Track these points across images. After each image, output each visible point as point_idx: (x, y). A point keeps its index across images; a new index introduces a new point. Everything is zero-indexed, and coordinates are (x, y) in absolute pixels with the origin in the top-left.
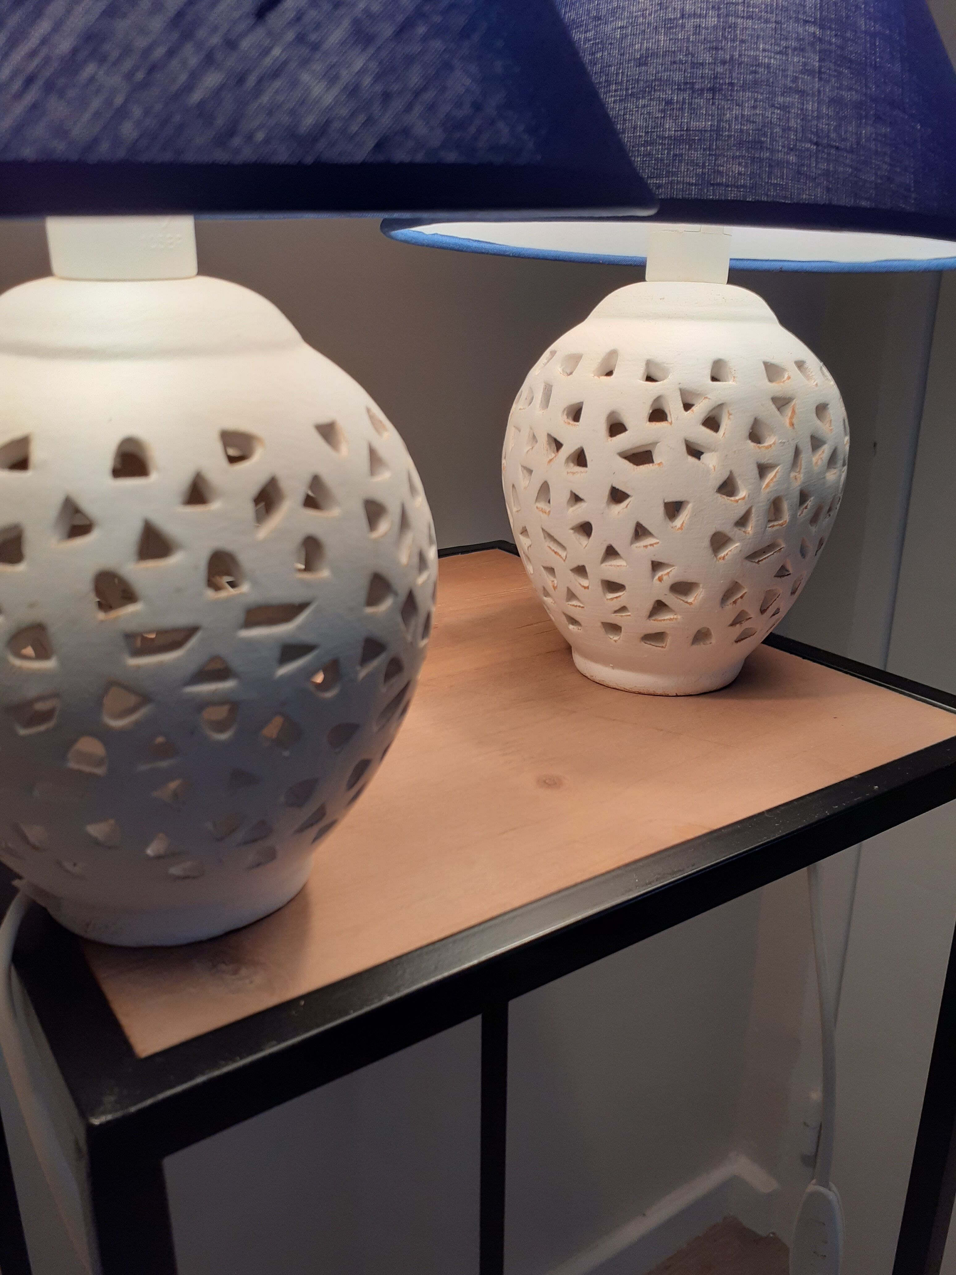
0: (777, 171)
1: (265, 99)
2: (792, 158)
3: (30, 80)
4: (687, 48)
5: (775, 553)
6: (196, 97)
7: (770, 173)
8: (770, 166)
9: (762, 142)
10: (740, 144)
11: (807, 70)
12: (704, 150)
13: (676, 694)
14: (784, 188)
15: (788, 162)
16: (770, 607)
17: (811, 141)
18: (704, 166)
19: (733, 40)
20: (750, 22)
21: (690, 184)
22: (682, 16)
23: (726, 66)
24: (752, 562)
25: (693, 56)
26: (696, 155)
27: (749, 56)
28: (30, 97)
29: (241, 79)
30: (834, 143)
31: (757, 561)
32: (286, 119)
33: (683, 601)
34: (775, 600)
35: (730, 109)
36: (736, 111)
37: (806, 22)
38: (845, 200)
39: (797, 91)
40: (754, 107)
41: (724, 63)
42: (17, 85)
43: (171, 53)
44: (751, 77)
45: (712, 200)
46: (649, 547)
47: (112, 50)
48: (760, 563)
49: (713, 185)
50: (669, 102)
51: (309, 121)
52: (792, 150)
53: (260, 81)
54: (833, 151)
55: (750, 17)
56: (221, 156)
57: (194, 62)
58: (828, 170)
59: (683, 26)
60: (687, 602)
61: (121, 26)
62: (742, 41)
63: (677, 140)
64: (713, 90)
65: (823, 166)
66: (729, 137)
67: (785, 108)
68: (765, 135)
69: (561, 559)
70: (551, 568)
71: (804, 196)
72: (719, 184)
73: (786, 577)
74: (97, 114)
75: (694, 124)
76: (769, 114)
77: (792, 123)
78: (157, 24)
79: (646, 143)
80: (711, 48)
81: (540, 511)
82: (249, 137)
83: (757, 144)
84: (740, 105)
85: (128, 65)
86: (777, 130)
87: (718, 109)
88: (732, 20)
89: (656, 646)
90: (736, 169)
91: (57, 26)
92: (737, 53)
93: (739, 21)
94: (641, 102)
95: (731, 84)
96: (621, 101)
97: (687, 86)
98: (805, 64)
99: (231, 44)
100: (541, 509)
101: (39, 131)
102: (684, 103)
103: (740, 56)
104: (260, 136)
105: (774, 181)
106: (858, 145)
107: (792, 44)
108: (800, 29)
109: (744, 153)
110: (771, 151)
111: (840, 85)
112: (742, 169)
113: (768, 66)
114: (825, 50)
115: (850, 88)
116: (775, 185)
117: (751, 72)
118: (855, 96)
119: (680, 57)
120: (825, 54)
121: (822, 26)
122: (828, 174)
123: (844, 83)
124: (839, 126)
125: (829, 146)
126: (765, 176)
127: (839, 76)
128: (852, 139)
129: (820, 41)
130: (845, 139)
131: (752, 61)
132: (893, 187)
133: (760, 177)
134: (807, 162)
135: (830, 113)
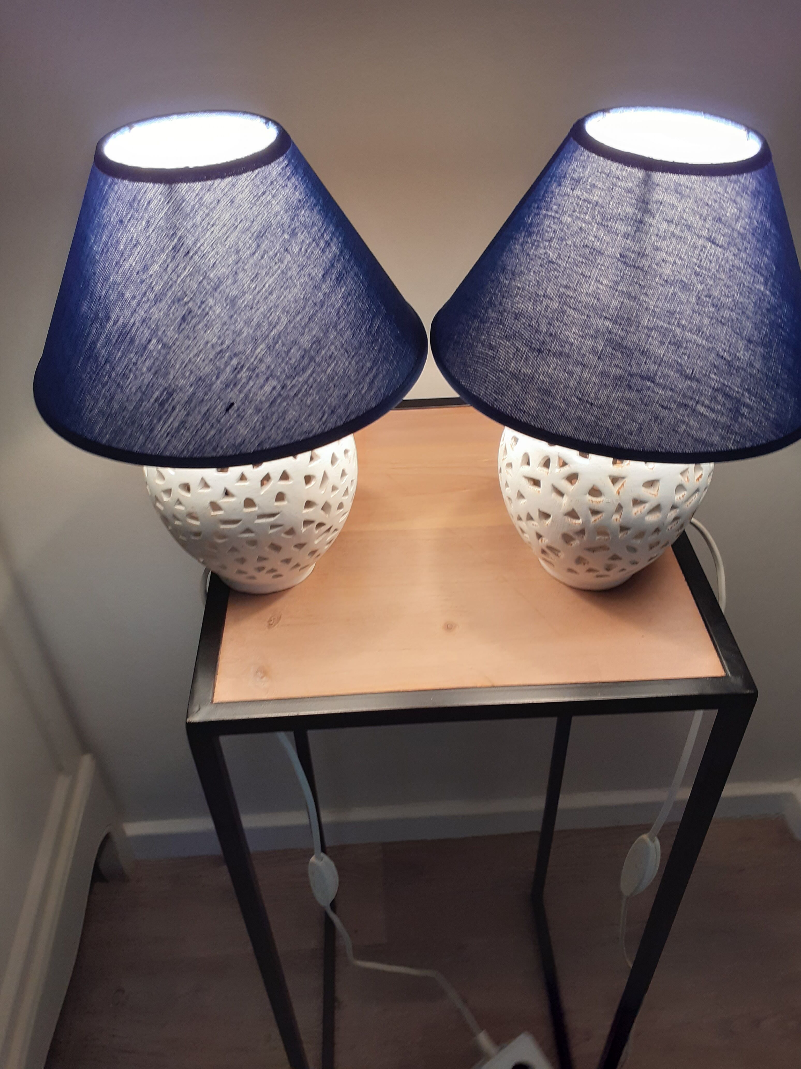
0: (552, 411)
1: (227, 435)
3: (168, 434)
4: (538, 319)
6: (208, 438)
7: (548, 412)
8: (550, 407)
9: (551, 392)
10: (539, 389)
11: (593, 351)
12: (522, 387)
14: (551, 422)
15: (560, 407)
17: (578, 398)
18: (519, 396)
19: (561, 322)
20: (573, 312)
22: (544, 296)
23: (551, 338)
26: (517, 388)
27: (564, 335)
28: (168, 439)
29: (221, 431)
30: (591, 401)
32: (233, 442)
35: (543, 366)
36: (546, 369)
37: (605, 318)
39: (582, 363)
40: (555, 369)
41: (551, 335)
42: (165, 435)
43: (202, 426)
44: (561, 349)
47: (187, 425)
50: (518, 350)
51: (239, 440)
52: (564, 400)
53: (226, 431)
54: (588, 405)
55: (575, 309)
56: (214, 454)
57: (208, 427)
59: (542, 302)
61: (190, 418)
62: (565, 324)
63: (514, 376)
64: (539, 351)
65: (579, 413)
66: (536, 383)
67: (571, 373)
68: (554, 388)
72: (522, 410)
74: (183, 444)
75: (523, 369)
76: (561, 375)
77: (571, 384)
78: (199, 417)
79: (501, 371)
80: (549, 323)
82: (222, 448)
83: (547, 392)
84: (549, 366)
85: (191, 430)
86: (562, 386)
87: (537, 364)
88: (565, 307)
90: (533, 403)
91: (174, 419)
92: (560, 331)
93: (568, 309)
94: (508, 343)
95: (550, 351)
96: (501, 338)
97: (530, 344)
98: (593, 347)
99: (218, 421)
101: (170, 447)
102: (524, 353)
103: (560, 333)
104: (225, 447)
105: (548, 416)
106: (607, 402)
107: (591, 332)
108: (600, 322)
109: (540, 396)
110: (554, 399)
111: (611, 363)
112: (535, 405)
113: (572, 344)
114: (611, 339)
115: (617, 366)
116: (547, 420)
117: (562, 346)
118: (619, 371)
119: (533, 323)
120: (610, 341)
121: (615, 322)
122: (580, 418)
123: (614, 362)
124: (599, 390)
125: (587, 401)
126: (544, 413)
127: (613, 357)
128: (603, 398)
129: (610, 332)
130: (599, 399)
131: (565, 339)
132: (619, 432)
133: (542, 412)
134: (570, 409)
135: (597, 381)
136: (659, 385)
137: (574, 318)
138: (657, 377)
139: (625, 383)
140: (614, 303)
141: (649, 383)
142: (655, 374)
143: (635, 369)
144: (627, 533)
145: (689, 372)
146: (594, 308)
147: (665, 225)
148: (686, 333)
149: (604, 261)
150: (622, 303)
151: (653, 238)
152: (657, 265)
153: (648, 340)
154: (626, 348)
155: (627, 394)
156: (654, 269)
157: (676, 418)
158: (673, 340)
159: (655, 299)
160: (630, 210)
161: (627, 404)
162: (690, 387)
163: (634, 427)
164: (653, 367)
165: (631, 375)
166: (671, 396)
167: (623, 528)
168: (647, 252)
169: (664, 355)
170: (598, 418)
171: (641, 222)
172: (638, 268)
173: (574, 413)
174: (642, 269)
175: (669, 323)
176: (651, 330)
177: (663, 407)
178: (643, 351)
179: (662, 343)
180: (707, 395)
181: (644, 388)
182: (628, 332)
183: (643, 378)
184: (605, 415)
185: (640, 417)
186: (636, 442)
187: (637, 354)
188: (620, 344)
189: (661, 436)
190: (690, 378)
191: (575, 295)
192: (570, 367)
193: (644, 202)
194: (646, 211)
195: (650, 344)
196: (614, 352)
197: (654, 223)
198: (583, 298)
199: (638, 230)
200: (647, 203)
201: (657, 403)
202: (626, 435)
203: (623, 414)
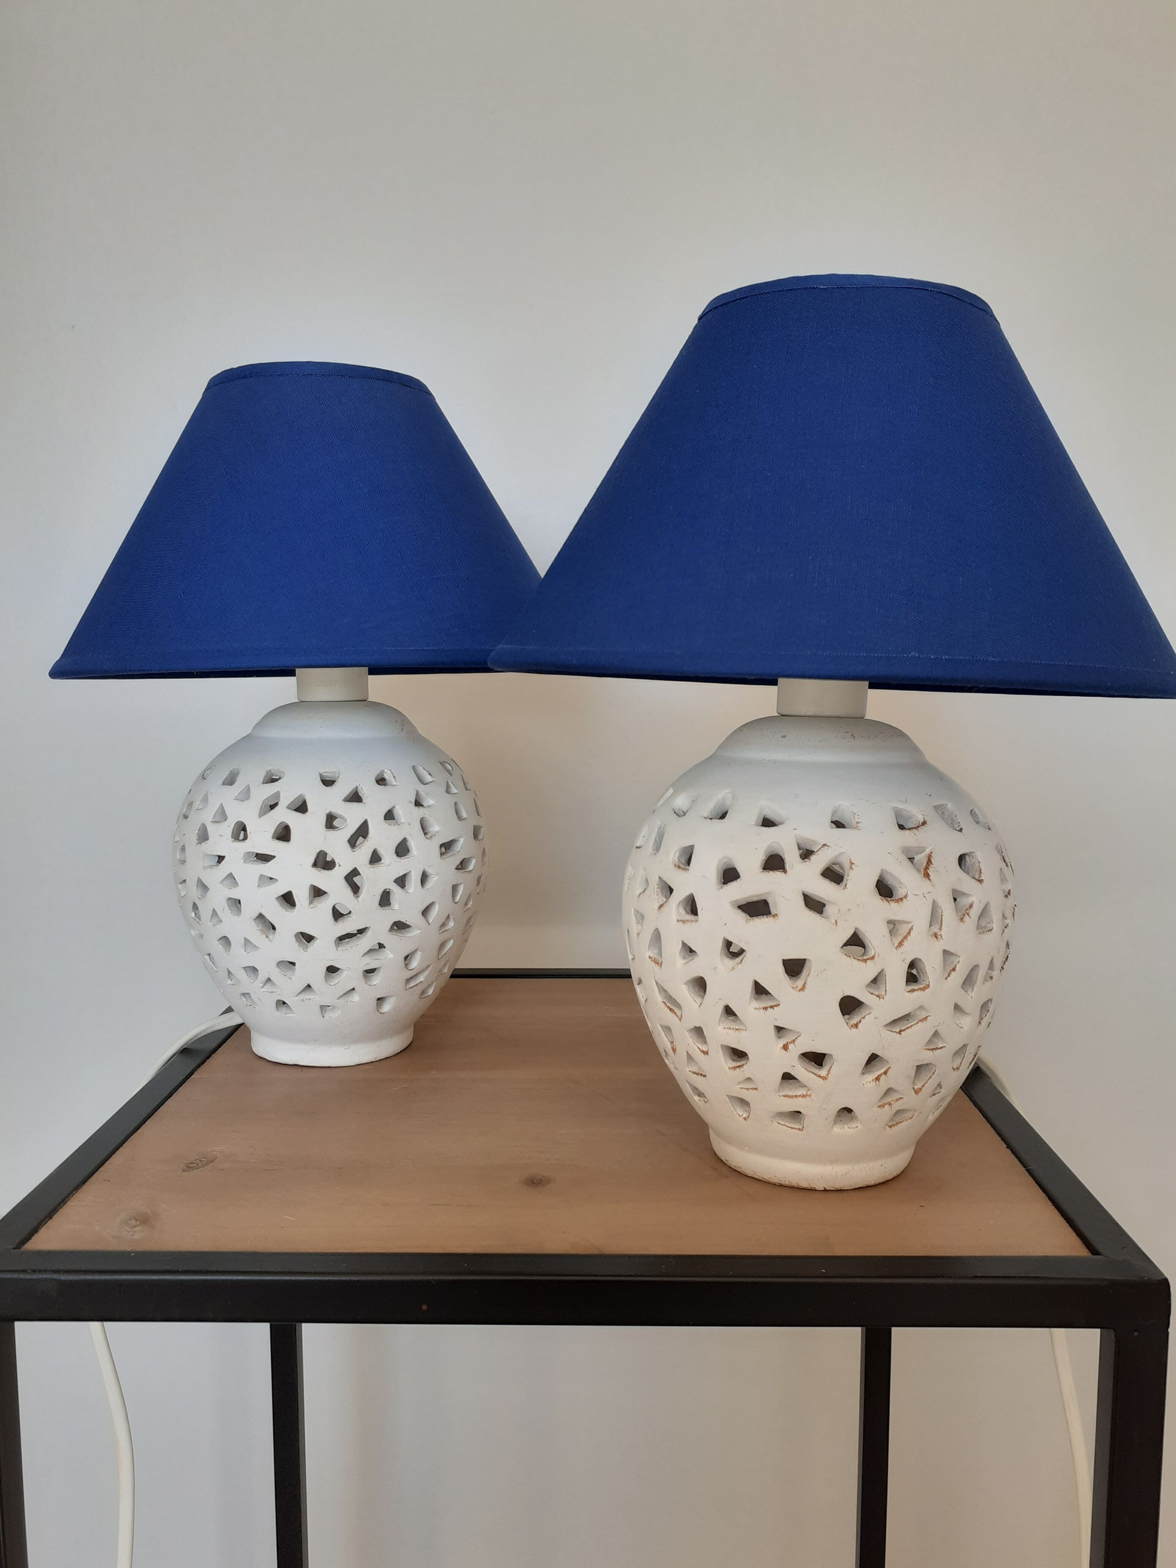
5: (920, 1023)
13: (825, 1188)
16: (926, 1085)
24: (892, 1031)
31: (898, 1030)
33: (815, 1075)
34: (931, 1077)
46: (769, 1009)
48: (902, 1033)
60: (820, 1076)
69: (677, 1018)
70: (668, 1027)
73: (939, 1050)
81: (653, 961)
89: (792, 1128)
100: (653, 959)
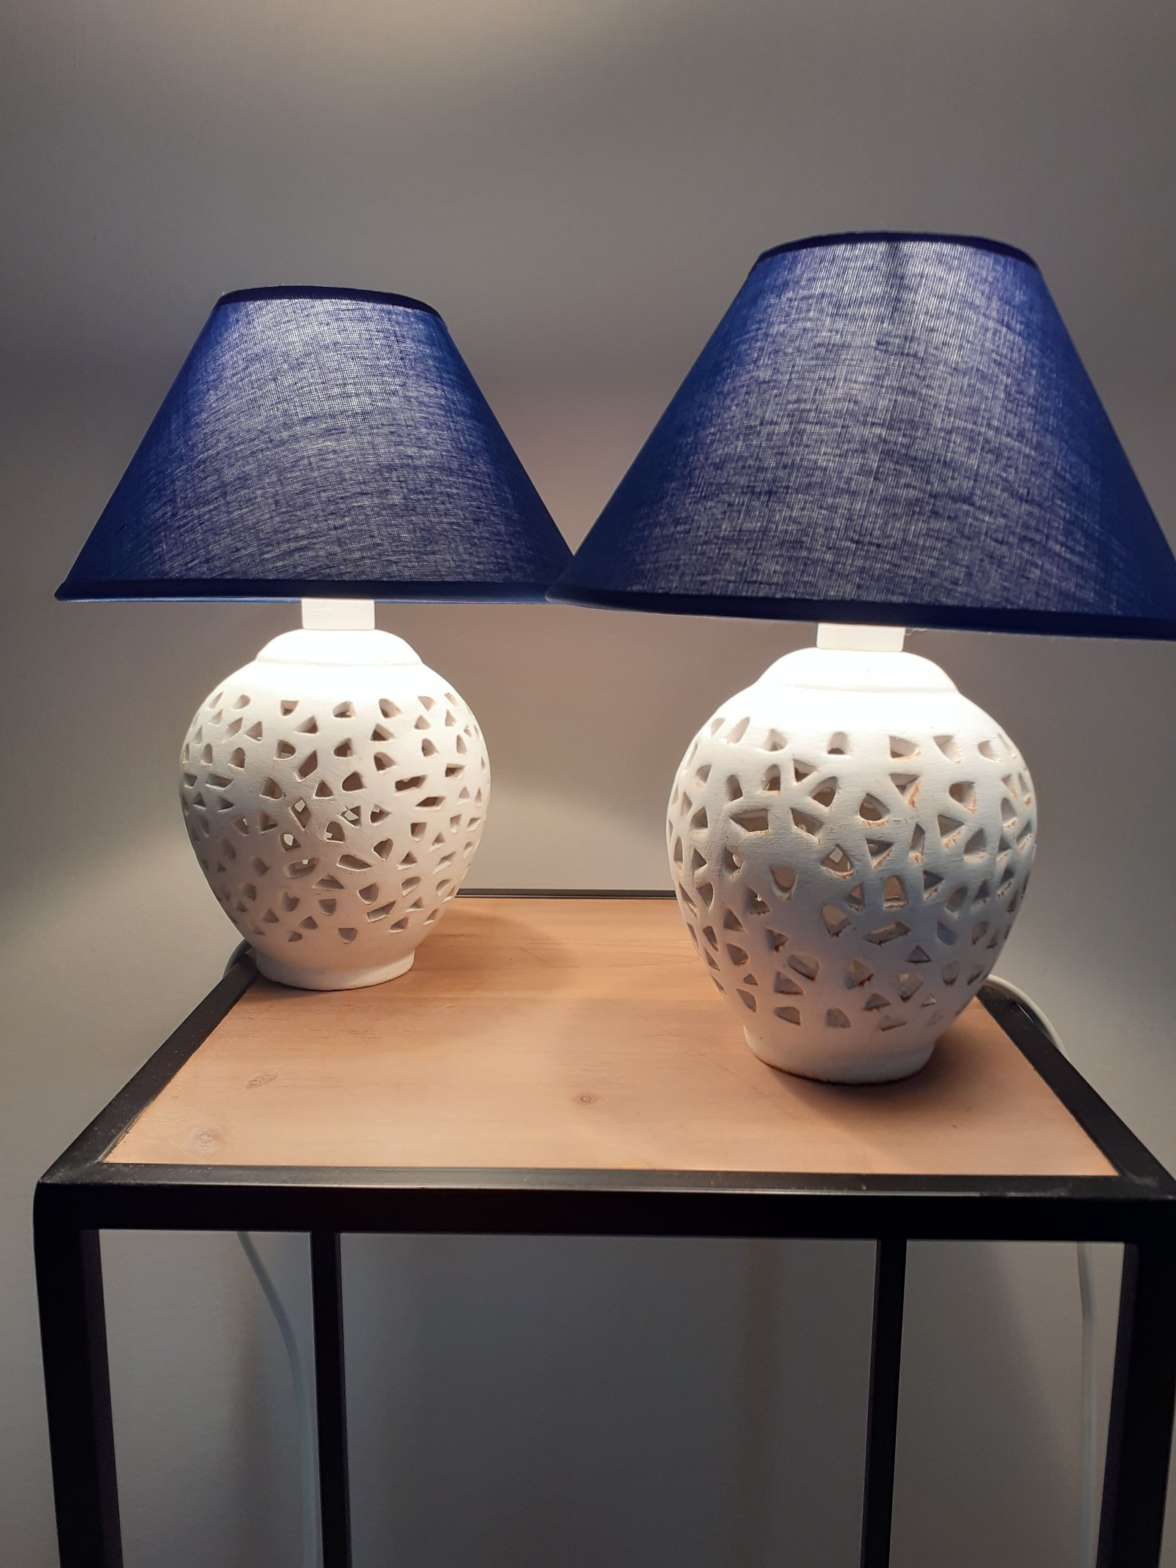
0: (811, 570)
2: (829, 557)
4: (758, 454)
7: (803, 571)
8: (805, 564)
9: (802, 542)
10: (782, 544)
11: (864, 471)
12: (749, 549)
14: (814, 585)
15: (823, 561)
17: (852, 540)
18: (745, 564)
19: (799, 446)
20: (818, 427)
21: (730, 582)
22: (761, 424)
23: (787, 471)
25: (761, 461)
26: (740, 554)
27: (809, 460)
30: (877, 541)
35: (780, 511)
36: (786, 513)
37: (873, 424)
38: (874, 596)
39: (848, 491)
40: (803, 509)
41: (785, 467)
44: (807, 480)
45: (745, 598)
49: (746, 582)
50: (730, 505)
52: (830, 548)
54: (873, 548)
55: (819, 423)
58: (864, 568)
59: (759, 433)
62: (807, 446)
63: (730, 541)
64: (770, 493)
65: (859, 563)
66: (774, 537)
67: (833, 508)
68: (807, 535)
71: (832, 594)
72: (755, 582)
75: (748, 526)
76: (815, 515)
77: (837, 524)
79: (705, 542)
80: (778, 454)
83: (798, 544)
84: (791, 507)
86: (821, 530)
87: (770, 510)
88: (802, 426)
90: (774, 567)
92: (799, 457)
93: (808, 427)
94: (709, 504)
95: (787, 487)
96: (695, 503)
97: (750, 490)
98: (863, 465)
102: (743, 504)
103: (801, 460)
105: (806, 579)
106: (904, 541)
107: (854, 446)
108: (866, 432)
109: (784, 552)
110: (810, 550)
111: (898, 483)
112: (778, 568)
113: (826, 469)
114: (889, 451)
115: (907, 486)
116: (805, 583)
117: (808, 476)
118: (912, 493)
119: (750, 462)
120: (887, 454)
121: (890, 428)
122: (862, 570)
123: (903, 481)
124: (886, 524)
125: (870, 543)
126: (798, 575)
127: (898, 474)
128: (897, 535)
129: (885, 441)
130: (890, 536)
131: (811, 465)
132: (935, 581)
133: (793, 575)
134: (843, 560)
135: (880, 511)
136: (981, 508)
137: (819, 434)
138: (976, 498)
139: (928, 508)
140: (882, 403)
141: (966, 507)
142: (972, 494)
143: (937, 487)
144: (936, 890)
145: (1023, 491)
146: (851, 413)
147: (934, 301)
148: (1004, 438)
149: (852, 355)
150: (896, 401)
151: (922, 317)
152: (936, 348)
153: (948, 447)
154: (915, 459)
155: (935, 524)
156: (933, 355)
157: (1021, 557)
158: (987, 447)
159: (946, 392)
160: (878, 290)
161: (937, 539)
162: (1030, 514)
163: (959, 573)
164: (967, 485)
165: (935, 496)
166: (1006, 526)
167: (932, 878)
168: (917, 334)
169: (978, 467)
170: (895, 565)
171: (897, 300)
172: (908, 355)
173: (850, 564)
174: (915, 356)
175: (975, 423)
176: (950, 432)
177: (996, 540)
178: (945, 462)
179: (971, 450)
180: (1058, 528)
181: (961, 514)
182: (915, 438)
183: (955, 499)
184: (906, 559)
185: (965, 557)
186: (967, 594)
187: (935, 466)
188: (906, 455)
189: (1006, 584)
190: (1026, 501)
191: (814, 407)
192: (830, 501)
193: (895, 276)
194: (902, 287)
195: (954, 452)
196: (898, 467)
197: (918, 298)
198: (830, 407)
199: (895, 309)
200: (902, 278)
201: (986, 534)
202: (947, 584)
203: (935, 554)
